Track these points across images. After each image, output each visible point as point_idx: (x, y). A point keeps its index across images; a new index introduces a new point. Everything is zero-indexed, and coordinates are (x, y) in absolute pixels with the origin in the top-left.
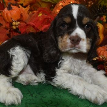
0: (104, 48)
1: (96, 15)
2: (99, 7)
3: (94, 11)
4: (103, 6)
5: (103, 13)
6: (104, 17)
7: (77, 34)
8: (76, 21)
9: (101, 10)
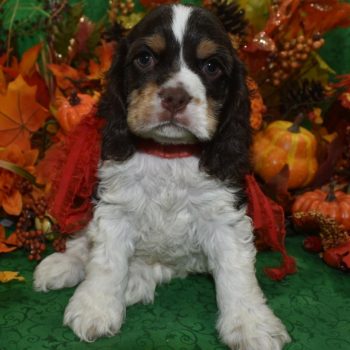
0: (320, 194)
1: (295, 107)
2: (301, 85)
3: (289, 96)
4: (313, 82)
5: (313, 102)
6: (318, 112)
7: (181, 83)
8: (179, 49)
9: (308, 93)
